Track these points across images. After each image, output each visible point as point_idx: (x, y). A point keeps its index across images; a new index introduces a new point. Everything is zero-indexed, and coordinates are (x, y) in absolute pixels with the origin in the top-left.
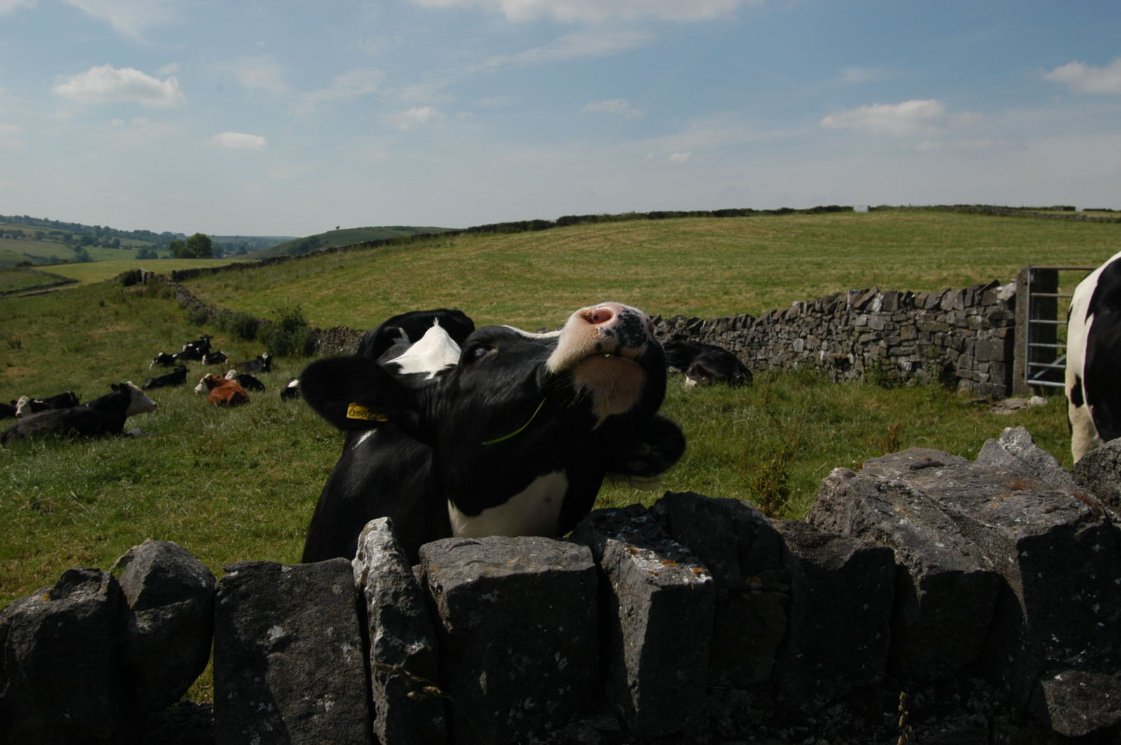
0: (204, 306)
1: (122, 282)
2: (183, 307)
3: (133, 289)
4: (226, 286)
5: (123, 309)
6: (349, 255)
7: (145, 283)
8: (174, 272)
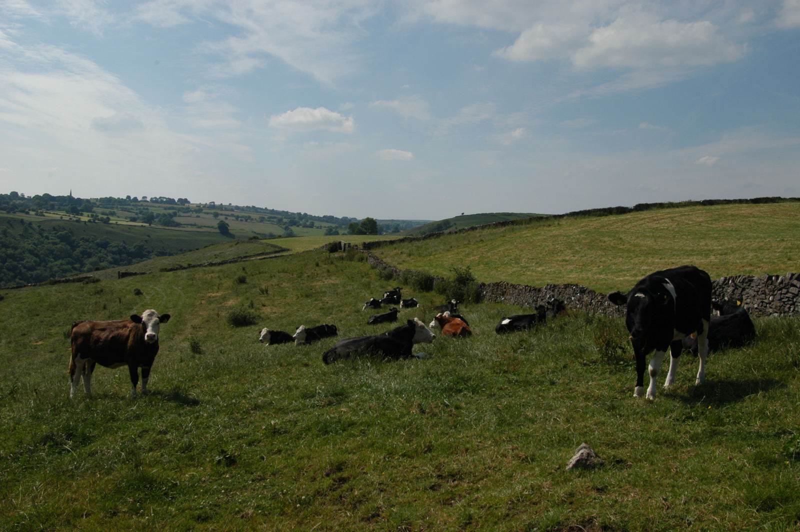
0: (390, 266)
1: (328, 250)
2: (373, 268)
3: (336, 255)
4: (402, 253)
5: (332, 268)
6: (486, 232)
7: (344, 250)
8: (364, 243)
